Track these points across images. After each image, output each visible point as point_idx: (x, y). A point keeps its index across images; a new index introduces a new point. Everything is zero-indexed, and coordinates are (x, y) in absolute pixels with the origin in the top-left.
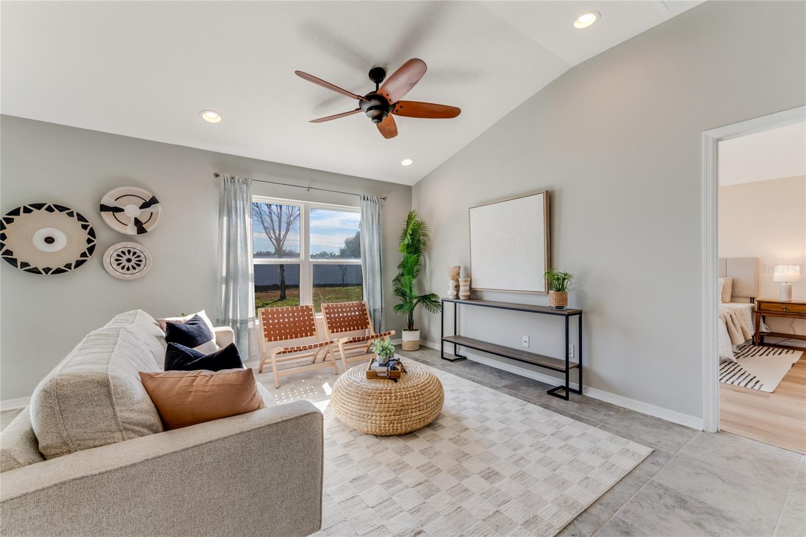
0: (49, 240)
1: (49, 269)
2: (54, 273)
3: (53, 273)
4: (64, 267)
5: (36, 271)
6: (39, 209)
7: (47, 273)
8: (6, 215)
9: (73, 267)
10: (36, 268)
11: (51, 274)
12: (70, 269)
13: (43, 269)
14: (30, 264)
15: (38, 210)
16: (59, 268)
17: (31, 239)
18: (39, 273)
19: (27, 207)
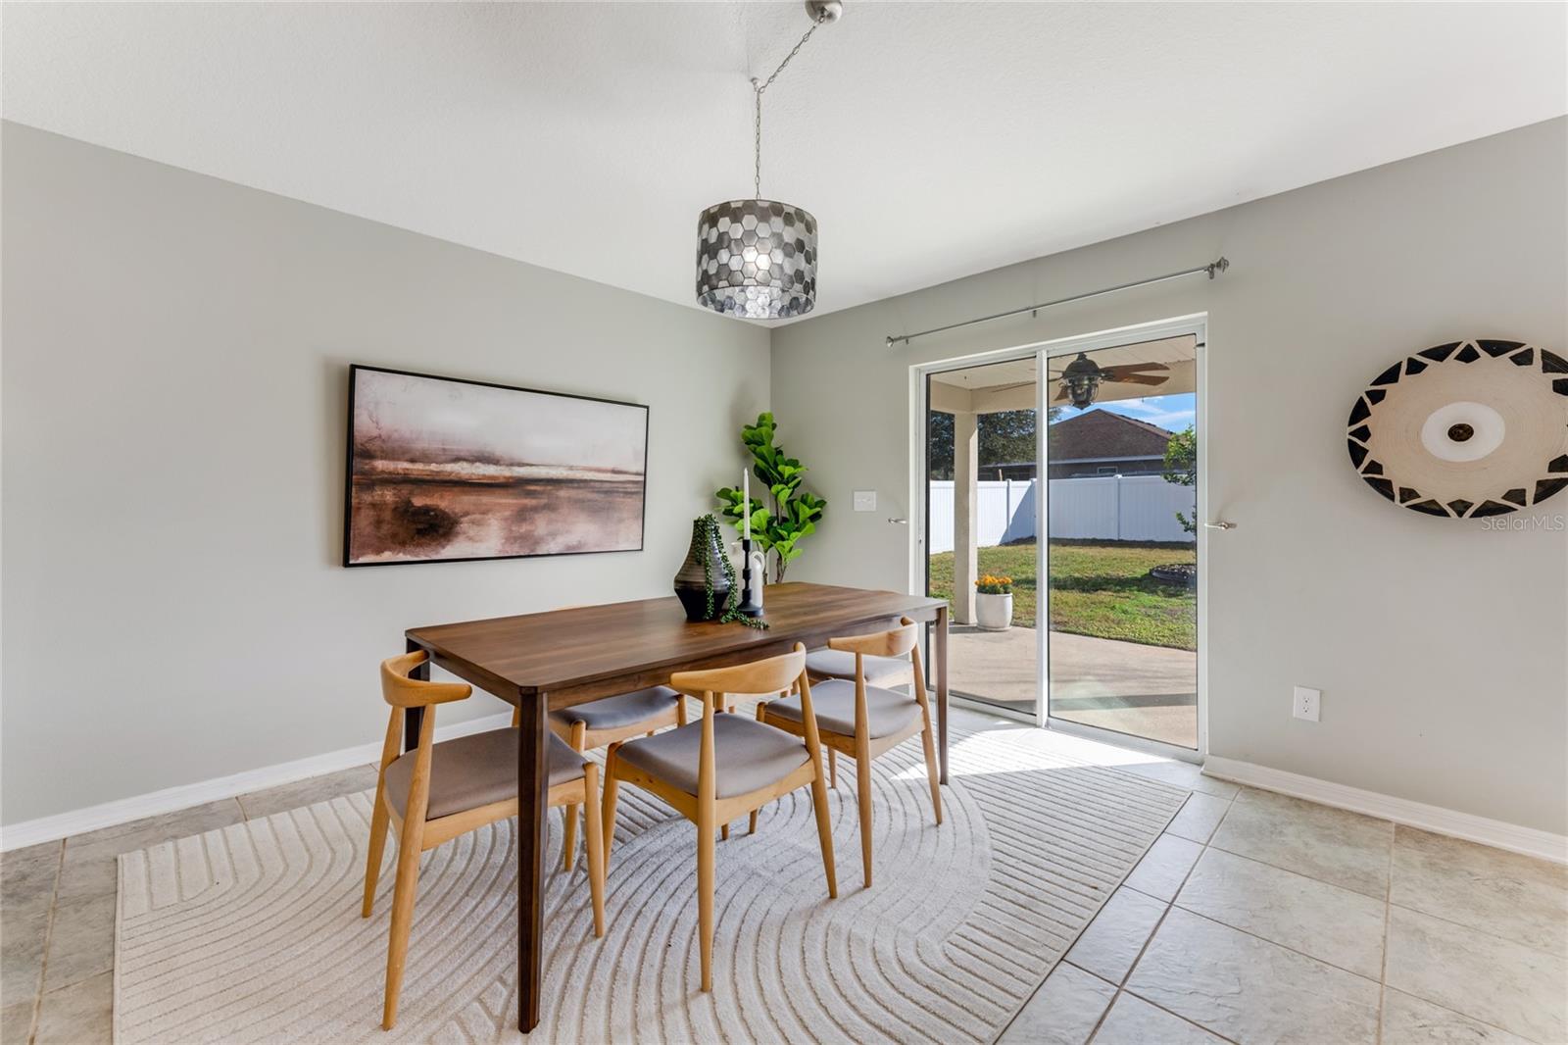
0: (1461, 433)
1: (1467, 505)
2: (1477, 514)
3: (1475, 515)
4: (1504, 498)
5: (1432, 509)
6: (1442, 361)
7: (1460, 514)
8: (1372, 384)
9: (1530, 497)
10: (1433, 502)
11: (1471, 516)
12: (1523, 503)
13: (1449, 504)
14: (1419, 492)
15: (1439, 363)
16: (1488, 501)
17: (1418, 434)
18: (1443, 513)
19: (1415, 360)
